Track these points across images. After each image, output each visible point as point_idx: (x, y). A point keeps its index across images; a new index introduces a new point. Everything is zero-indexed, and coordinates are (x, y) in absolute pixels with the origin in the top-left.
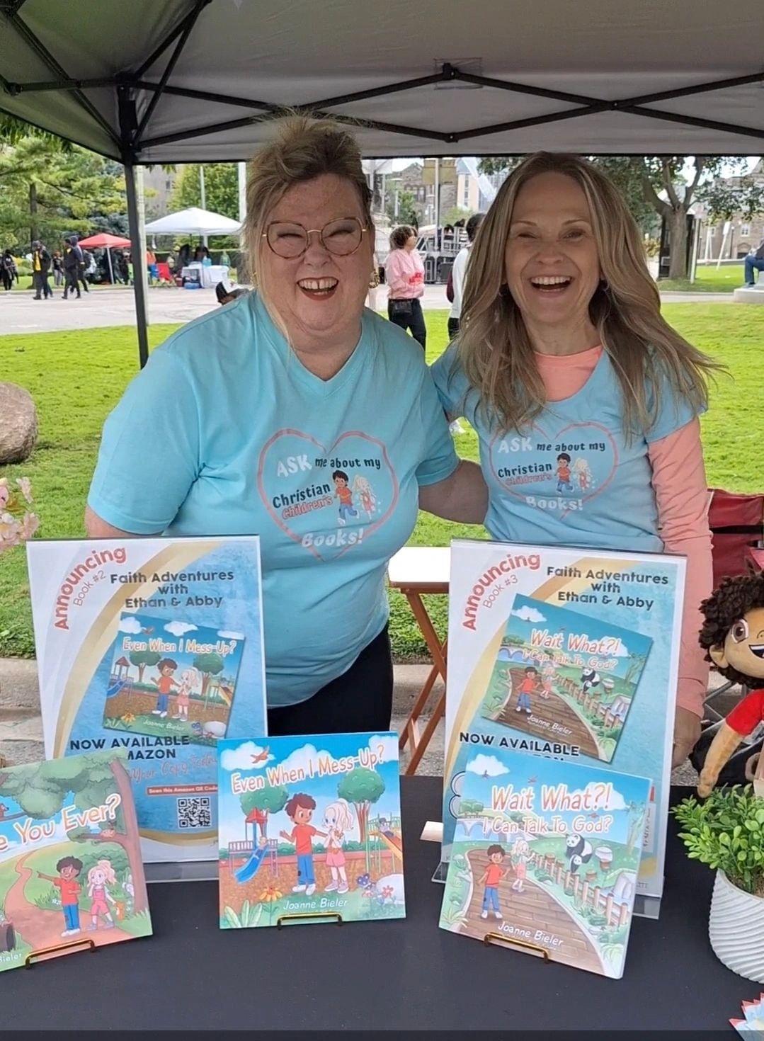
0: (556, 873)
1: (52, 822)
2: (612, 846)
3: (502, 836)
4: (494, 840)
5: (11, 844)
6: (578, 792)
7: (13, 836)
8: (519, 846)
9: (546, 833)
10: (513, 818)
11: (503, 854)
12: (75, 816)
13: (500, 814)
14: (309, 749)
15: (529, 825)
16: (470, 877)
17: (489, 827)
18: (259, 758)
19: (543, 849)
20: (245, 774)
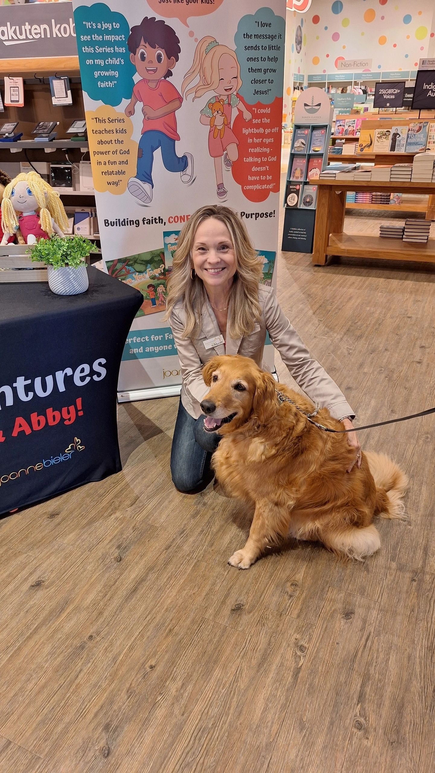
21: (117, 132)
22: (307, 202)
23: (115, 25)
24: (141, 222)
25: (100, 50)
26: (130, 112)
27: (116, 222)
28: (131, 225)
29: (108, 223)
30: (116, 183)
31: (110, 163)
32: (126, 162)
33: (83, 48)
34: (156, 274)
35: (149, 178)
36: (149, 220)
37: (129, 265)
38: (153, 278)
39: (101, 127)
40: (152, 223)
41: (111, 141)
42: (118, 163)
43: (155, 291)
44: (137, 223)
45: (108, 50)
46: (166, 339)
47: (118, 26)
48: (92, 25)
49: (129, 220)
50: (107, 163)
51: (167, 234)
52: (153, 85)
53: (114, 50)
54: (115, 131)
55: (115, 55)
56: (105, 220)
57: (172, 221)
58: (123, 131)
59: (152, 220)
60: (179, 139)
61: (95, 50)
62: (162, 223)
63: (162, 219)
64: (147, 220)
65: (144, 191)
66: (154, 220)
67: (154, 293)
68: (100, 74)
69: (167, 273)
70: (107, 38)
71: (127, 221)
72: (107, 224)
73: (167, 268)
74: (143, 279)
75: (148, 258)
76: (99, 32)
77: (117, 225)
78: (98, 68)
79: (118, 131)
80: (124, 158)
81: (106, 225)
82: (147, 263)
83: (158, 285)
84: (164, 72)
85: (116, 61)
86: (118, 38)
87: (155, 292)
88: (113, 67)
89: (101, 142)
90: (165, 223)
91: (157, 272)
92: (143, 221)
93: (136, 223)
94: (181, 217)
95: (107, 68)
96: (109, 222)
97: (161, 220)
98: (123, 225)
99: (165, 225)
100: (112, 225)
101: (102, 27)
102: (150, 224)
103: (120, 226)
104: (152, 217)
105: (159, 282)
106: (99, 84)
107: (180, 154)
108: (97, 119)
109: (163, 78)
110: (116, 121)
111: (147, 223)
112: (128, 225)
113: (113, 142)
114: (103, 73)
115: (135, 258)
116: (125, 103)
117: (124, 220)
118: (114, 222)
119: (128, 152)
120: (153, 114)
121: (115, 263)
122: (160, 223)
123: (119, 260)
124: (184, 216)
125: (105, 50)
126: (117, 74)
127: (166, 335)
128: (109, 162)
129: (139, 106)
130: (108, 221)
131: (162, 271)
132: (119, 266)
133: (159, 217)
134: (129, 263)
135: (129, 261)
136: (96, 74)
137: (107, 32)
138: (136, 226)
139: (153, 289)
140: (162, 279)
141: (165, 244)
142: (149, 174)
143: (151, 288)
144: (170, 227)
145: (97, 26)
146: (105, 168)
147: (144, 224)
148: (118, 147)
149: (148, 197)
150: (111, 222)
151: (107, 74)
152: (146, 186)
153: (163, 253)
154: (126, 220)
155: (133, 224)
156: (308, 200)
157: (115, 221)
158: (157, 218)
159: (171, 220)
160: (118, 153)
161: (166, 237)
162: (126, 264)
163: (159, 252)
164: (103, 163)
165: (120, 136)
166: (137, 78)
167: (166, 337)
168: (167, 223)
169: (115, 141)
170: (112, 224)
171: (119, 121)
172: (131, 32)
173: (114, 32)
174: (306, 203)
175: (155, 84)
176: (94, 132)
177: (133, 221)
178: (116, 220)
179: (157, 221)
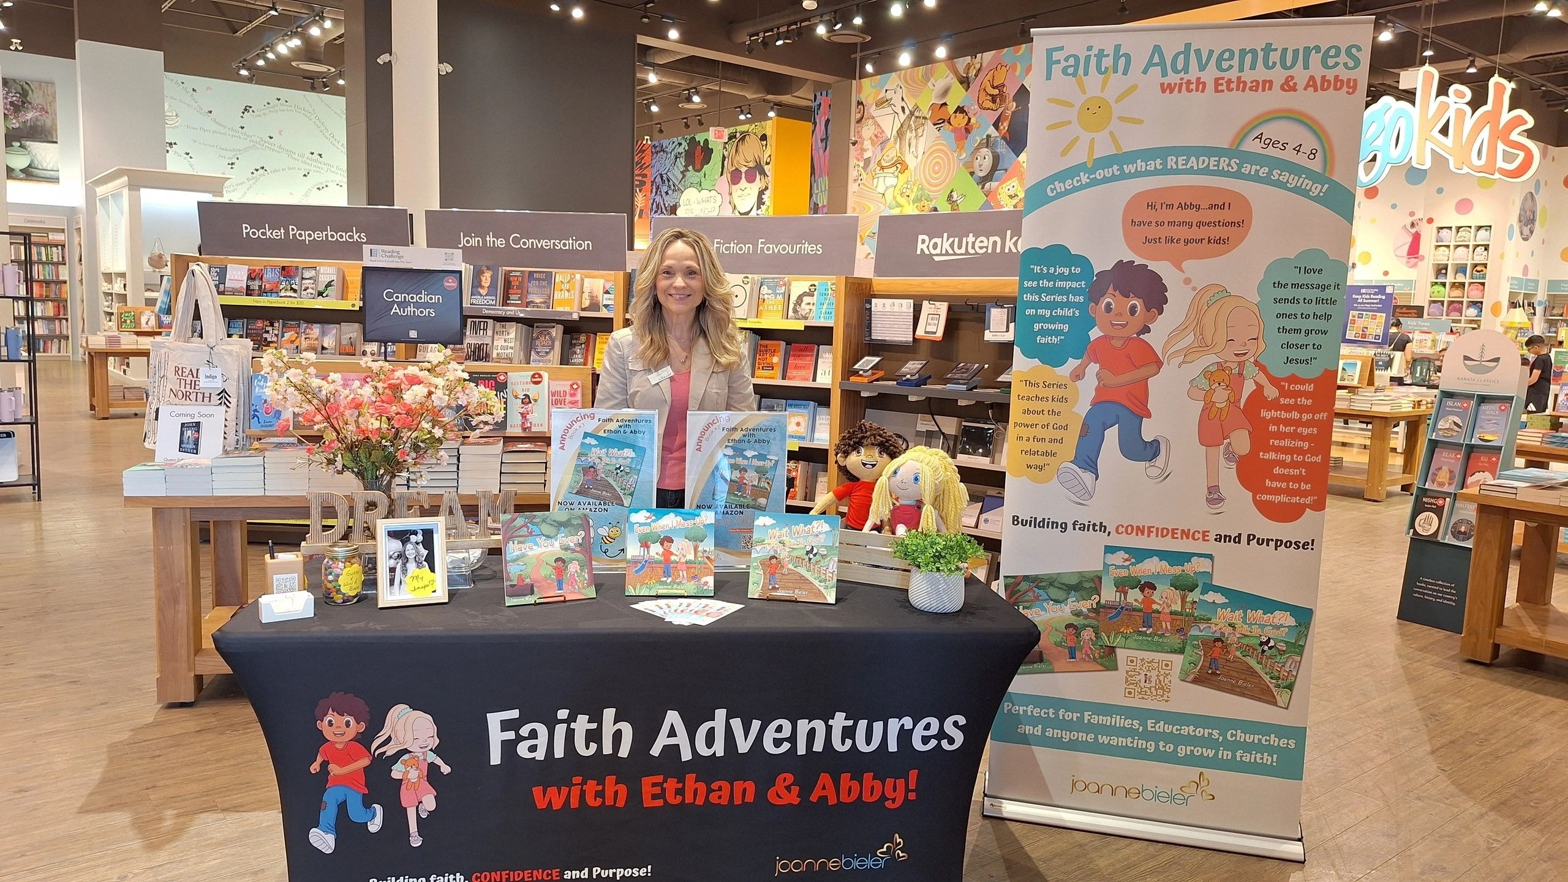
0: (802, 563)
1: (553, 540)
2: (825, 547)
3: (776, 551)
4: (772, 553)
5: (535, 547)
6: (809, 526)
7: (536, 544)
8: (783, 554)
9: (794, 547)
10: (780, 542)
11: (777, 559)
12: (564, 539)
13: (774, 542)
14: (672, 515)
15: (787, 544)
16: (761, 572)
17: (769, 548)
18: (648, 518)
19: (795, 554)
20: (641, 525)
21: (1053, 399)
22: (1460, 532)
23: (1075, 270)
24: (1070, 526)
25: (1045, 298)
26: (1078, 375)
27: (1031, 521)
28: (1052, 528)
29: (1017, 520)
30: (1041, 468)
31: (1035, 440)
32: (1061, 441)
33: (1025, 296)
34: (1082, 608)
35: (1094, 465)
36: (1084, 525)
37: (1037, 587)
38: (1077, 614)
39: (1033, 392)
40: (1088, 530)
41: (1043, 411)
42: (1047, 440)
43: (1078, 635)
44: (1064, 527)
45: (1059, 299)
46: (1086, 722)
47: (1078, 270)
48: (1041, 270)
49: (1051, 521)
50: (1031, 440)
51: (1110, 550)
52: (1117, 344)
53: (1068, 298)
54: (1050, 399)
55: (1068, 305)
56: (1014, 517)
57: (1123, 532)
58: (1062, 400)
59: (1089, 525)
60: (1149, 416)
61: (1040, 297)
62: (1104, 532)
63: (1105, 527)
64: (1080, 524)
65: (1081, 483)
66: (1091, 527)
67: (1075, 638)
68: (1042, 326)
69: (1101, 610)
70: (1059, 284)
71: (1048, 523)
72: (1016, 522)
73: (1103, 602)
74: (1060, 613)
75: (1074, 581)
76: (1050, 277)
77: (1030, 526)
78: (1042, 319)
79: (1056, 400)
80: (1058, 434)
81: (1013, 524)
82: (1070, 588)
83: (1085, 627)
84: (1140, 327)
85: (1068, 312)
86: (1075, 285)
87: (1077, 637)
88: (1063, 320)
89: (1027, 412)
90: (1109, 533)
91: (1085, 606)
92: (1074, 524)
93: (1061, 527)
94: (1138, 527)
95: (1052, 320)
96: (1020, 520)
97: (1103, 528)
98: (1040, 527)
99: (1109, 535)
100: (1022, 524)
101: (1055, 271)
102: (1084, 530)
103: (1035, 527)
104: (1090, 522)
105: (1086, 622)
106: (1038, 339)
107: (1147, 437)
108: (1028, 382)
109: (1135, 335)
110: (1055, 386)
111: (1080, 529)
112: (1048, 527)
113: (1046, 412)
114: (1046, 326)
115: (1052, 578)
116: (1072, 363)
117: (1044, 519)
118: (1027, 521)
119: (1066, 428)
120: (1113, 380)
121: (1018, 580)
122: (1100, 531)
123: (1026, 578)
124: (1144, 526)
125: (1054, 299)
126: (1066, 328)
127: (1086, 714)
128: (1034, 438)
129: (1093, 368)
130: (1018, 517)
131: (1095, 606)
132: (1024, 586)
133: (1101, 523)
134: (1040, 584)
135: (1041, 582)
136: (1037, 327)
137: (1062, 277)
138: (1061, 531)
139: (1074, 631)
140: (1092, 618)
141: (1105, 563)
142: (1094, 459)
143: (1071, 629)
144: (1115, 540)
145: (1048, 270)
146: (1027, 446)
147: (1074, 529)
148: (1053, 420)
149: (1088, 492)
150: (1022, 520)
151: (1052, 327)
152: (1088, 477)
153: (1100, 579)
154: (1046, 521)
155: (1057, 527)
156: (1463, 529)
157: (1029, 519)
158: (1098, 524)
159: (1121, 529)
160: (1050, 427)
161: (1109, 555)
162: (1036, 584)
163: (1092, 575)
164: (1025, 439)
165: (1056, 405)
166: (1095, 333)
167: (1086, 718)
168: (1113, 533)
169: (1049, 411)
170: (1024, 523)
171: (1059, 386)
172: (1095, 278)
173: (1071, 277)
174: (1457, 534)
175: (1122, 342)
176: (1020, 397)
177: (1057, 523)
178: (1031, 518)
179: (1097, 528)
